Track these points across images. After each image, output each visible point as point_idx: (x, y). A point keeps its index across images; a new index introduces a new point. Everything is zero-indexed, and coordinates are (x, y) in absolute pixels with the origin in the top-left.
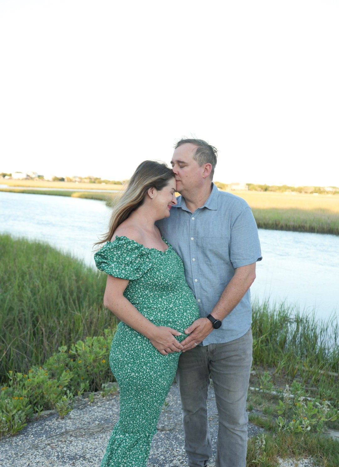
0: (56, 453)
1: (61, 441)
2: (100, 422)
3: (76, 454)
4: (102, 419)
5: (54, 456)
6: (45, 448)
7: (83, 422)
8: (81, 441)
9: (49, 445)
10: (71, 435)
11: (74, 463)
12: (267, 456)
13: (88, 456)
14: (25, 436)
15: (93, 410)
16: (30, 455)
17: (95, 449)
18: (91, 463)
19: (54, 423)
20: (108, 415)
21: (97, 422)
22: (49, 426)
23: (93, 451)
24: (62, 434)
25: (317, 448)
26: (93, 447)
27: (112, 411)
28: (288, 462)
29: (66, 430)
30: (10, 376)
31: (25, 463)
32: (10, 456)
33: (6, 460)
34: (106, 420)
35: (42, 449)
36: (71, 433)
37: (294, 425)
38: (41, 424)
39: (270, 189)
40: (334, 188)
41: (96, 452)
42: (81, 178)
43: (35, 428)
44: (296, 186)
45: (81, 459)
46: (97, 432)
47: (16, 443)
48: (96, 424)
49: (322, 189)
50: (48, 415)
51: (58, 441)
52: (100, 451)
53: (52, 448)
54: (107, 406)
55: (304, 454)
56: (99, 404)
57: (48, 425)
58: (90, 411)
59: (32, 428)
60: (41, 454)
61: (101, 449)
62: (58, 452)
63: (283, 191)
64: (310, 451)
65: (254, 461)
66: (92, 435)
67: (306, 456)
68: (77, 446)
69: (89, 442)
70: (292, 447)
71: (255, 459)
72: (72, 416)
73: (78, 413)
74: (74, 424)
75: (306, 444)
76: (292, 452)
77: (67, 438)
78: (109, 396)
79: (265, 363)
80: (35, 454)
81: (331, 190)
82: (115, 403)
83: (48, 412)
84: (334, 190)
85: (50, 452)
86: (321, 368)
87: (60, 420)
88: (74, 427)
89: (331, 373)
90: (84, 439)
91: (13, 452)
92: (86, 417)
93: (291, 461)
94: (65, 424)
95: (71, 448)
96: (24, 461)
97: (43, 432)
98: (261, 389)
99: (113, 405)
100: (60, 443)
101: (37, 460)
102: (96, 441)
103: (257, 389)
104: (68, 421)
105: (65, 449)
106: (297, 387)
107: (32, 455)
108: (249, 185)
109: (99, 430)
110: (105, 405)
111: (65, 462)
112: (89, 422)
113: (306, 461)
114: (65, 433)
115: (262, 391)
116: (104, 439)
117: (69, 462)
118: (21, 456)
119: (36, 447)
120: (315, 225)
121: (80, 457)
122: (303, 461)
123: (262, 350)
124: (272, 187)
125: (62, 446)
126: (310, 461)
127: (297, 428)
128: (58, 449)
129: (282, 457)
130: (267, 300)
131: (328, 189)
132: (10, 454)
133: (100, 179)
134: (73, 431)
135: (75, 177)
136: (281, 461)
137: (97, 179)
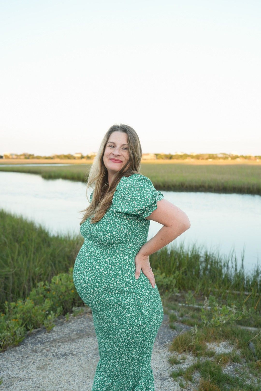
0: (51, 353)
1: (52, 346)
2: (77, 332)
3: (66, 353)
4: (78, 330)
5: (50, 355)
6: (42, 351)
7: (65, 333)
8: (67, 344)
9: (44, 349)
10: (59, 342)
11: (66, 358)
12: (199, 340)
13: (75, 353)
14: (25, 345)
15: (70, 325)
16: (32, 356)
17: (78, 348)
18: (78, 357)
19: (43, 336)
20: (81, 328)
21: (75, 333)
22: (41, 338)
23: (77, 350)
24: (52, 342)
25: (231, 334)
26: (77, 348)
27: (84, 325)
28: (213, 344)
29: (54, 339)
30: (6, 305)
31: (31, 361)
32: (18, 358)
33: (16, 361)
34: (81, 331)
35: (40, 352)
36: (58, 341)
37: (214, 321)
38: (34, 338)
39: (174, 157)
40: (224, 154)
41: (80, 350)
42: (17, 155)
43: (30, 340)
44: (195, 154)
45: (70, 355)
46: (77, 338)
47: (19, 350)
48: (74, 334)
49: (215, 156)
50: (36, 332)
51: (50, 346)
52: (82, 349)
53: (47, 351)
54: (79, 322)
55: (223, 339)
56: (73, 321)
57: (39, 337)
58: (68, 326)
59: (28, 341)
60: (40, 355)
61: (82, 348)
62: (52, 353)
63: (184, 159)
64: (226, 336)
65: (190, 344)
66: (73, 340)
67: (224, 340)
68: (65, 348)
69: (72, 345)
70: (214, 335)
71: (191, 343)
72: (56, 330)
73: (59, 328)
74: (58, 335)
75: (223, 332)
76: (215, 338)
77: (56, 344)
78: (79, 316)
79: (186, 288)
80: (36, 355)
81: (222, 156)
82: (84, 320)
83: (36, 330)
84: (224, 156)
85: (46, 353)
86: (227, 289)
87: (48, 334)
88: (59, 336)
89: (235, 292)
90: (68, 343)
91: (20, 356)
92: (66, 330)
93: (214, 344)
94: (52, 335)
95: (61, 349)
96: (30, 360)
97: (37, 342)
98: (187, 304)
99: (83, 321)
100: (52, 347)
101: (39, 359)
102: (77, 344)
103: (184, 305)
104: (54, 333)
105: (56, 351)
106: (213, 299)
107: (34, 356)
108: (157, 155)
109: (78, 337)
110: (77, 321)
111: (60, 358)
112: (69, 333)
113: (224, 343)
114: (54, 341)
115: (187, 305)
116: (83, 342)
117: (62, 358)
118: (26, 358)
119: (36, 351)
120: (212, 184)
121: (69, 354)
122: (222, 343)
123: (183, 279)
124: (176, 156)
125: (54, 349)
126: (227, 343)
127: (217, 322)
128: (52, 351)
129: (208, 342)
130: (182, 243)
131: (220, 156)
132: (18, 357)
133: (33, 155)
134: (59, 339)
135: (11, 155)
136: (208, 344)
137: (30, 155)
